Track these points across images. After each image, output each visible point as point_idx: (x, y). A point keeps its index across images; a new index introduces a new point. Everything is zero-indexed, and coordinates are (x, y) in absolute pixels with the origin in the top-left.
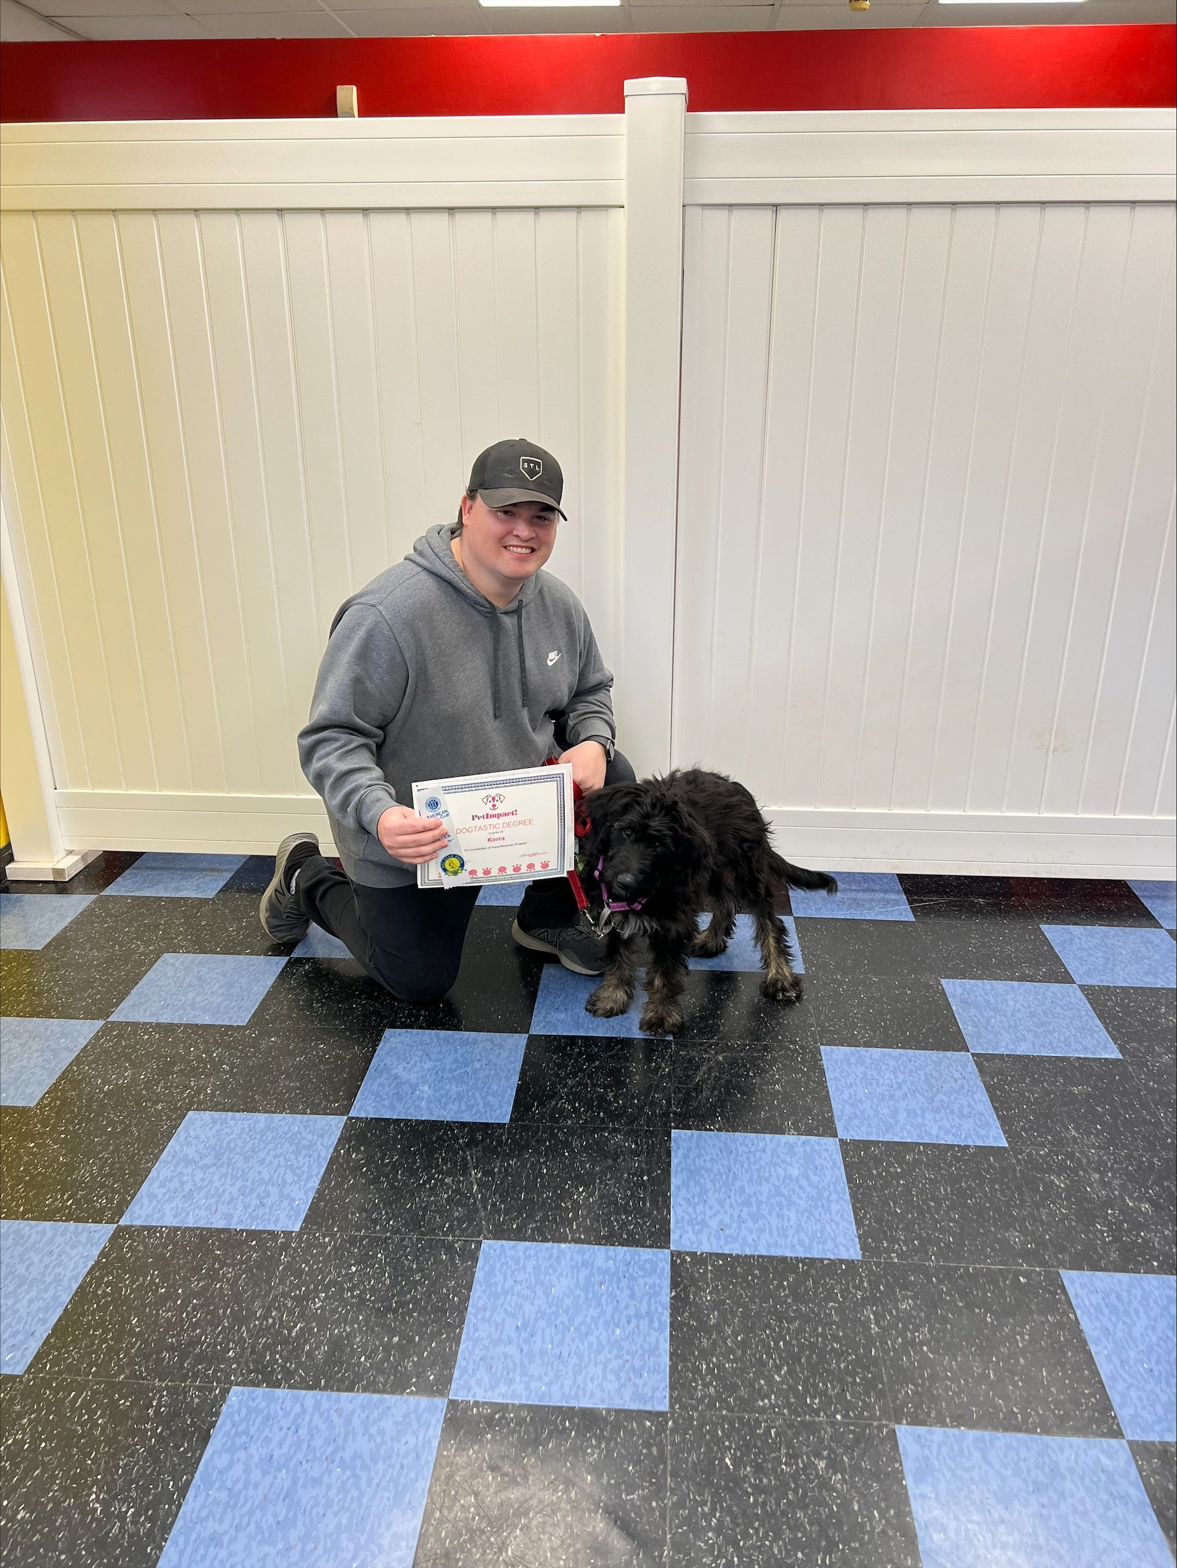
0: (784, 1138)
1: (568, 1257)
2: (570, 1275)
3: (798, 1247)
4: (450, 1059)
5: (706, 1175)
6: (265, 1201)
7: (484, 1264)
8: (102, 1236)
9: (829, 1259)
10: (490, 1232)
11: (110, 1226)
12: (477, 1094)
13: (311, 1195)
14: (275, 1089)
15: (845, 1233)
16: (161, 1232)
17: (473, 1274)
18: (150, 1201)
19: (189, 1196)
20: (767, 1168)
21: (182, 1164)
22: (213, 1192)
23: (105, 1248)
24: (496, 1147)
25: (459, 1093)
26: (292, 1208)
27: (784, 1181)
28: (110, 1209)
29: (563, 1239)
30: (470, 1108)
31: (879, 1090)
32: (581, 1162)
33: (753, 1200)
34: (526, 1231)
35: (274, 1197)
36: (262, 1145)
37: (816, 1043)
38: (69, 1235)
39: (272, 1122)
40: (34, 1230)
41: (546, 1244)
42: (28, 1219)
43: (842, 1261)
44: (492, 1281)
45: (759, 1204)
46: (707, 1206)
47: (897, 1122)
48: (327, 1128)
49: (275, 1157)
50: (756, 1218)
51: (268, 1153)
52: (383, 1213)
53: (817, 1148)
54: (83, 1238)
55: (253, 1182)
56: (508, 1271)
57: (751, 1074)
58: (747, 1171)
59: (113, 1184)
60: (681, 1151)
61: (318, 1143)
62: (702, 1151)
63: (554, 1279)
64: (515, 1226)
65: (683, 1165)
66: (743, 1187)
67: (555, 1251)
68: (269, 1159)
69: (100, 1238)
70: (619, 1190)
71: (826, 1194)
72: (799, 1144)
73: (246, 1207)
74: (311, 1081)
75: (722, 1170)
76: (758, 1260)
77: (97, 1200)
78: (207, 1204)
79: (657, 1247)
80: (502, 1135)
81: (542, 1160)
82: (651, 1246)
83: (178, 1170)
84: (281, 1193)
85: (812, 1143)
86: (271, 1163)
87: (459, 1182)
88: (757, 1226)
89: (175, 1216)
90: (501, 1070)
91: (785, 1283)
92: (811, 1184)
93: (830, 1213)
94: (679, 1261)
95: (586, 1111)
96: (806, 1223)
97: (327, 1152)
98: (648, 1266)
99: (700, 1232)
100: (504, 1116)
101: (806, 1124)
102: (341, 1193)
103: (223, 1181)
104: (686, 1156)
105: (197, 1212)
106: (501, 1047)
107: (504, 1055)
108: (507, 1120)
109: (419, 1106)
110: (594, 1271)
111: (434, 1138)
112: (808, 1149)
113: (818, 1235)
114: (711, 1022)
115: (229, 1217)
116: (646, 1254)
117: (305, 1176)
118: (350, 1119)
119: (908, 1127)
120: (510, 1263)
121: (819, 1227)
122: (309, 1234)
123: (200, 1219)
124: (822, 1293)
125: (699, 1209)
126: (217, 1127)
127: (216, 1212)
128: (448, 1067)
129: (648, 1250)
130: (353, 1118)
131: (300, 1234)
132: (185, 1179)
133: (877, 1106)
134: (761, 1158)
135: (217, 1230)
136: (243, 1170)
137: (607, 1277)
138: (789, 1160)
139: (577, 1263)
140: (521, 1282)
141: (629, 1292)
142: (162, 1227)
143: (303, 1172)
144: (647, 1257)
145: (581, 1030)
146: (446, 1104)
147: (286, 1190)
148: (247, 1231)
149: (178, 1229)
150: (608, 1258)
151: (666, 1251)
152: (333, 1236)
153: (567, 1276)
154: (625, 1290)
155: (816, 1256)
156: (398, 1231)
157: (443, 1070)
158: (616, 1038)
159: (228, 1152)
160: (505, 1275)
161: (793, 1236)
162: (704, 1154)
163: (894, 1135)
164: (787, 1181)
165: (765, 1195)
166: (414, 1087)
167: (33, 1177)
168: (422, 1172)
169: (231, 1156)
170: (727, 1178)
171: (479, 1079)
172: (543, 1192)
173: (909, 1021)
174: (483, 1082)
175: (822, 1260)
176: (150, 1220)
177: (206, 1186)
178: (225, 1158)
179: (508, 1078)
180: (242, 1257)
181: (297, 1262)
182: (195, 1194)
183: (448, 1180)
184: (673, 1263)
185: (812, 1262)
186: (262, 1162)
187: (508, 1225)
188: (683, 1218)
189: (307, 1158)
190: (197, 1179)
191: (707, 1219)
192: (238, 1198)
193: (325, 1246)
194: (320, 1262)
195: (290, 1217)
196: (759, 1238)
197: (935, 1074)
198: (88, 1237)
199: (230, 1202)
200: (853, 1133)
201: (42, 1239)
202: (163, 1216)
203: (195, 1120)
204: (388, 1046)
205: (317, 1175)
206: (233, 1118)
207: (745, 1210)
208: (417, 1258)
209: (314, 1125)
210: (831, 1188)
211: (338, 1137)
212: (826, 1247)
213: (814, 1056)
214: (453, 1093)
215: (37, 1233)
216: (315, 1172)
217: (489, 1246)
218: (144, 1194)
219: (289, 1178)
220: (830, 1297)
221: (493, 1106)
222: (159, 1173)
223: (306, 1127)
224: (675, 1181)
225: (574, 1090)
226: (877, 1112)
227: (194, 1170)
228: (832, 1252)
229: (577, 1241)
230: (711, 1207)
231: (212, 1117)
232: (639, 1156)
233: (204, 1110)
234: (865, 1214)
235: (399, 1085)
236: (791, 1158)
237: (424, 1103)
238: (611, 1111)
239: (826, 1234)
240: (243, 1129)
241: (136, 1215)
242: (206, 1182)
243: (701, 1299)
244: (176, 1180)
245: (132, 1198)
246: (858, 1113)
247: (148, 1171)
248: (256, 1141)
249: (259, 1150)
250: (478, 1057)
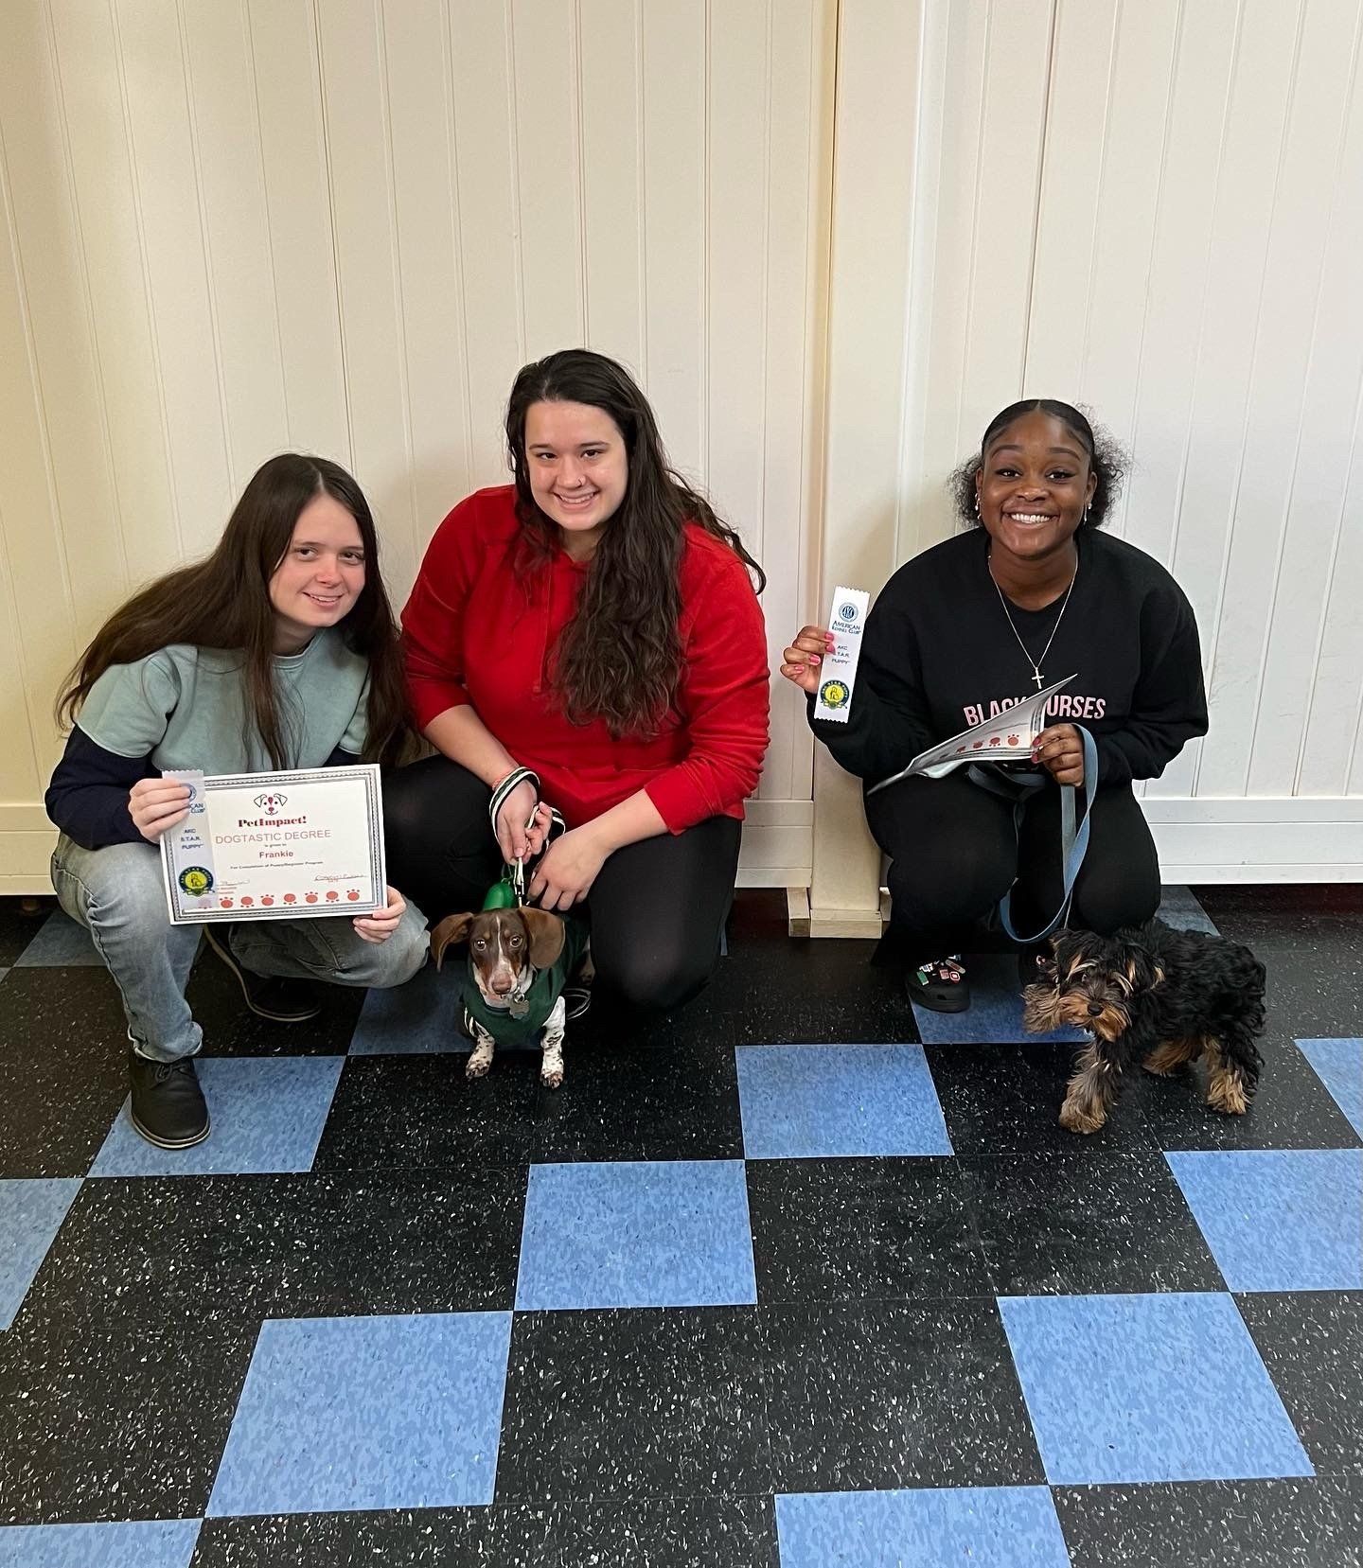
0: (1158, 1297)
1: (906, 1509)
2: (917, 1537)
3: (1224, 1465)
4: (640, 1209)
5: (1064, 1363)
6: (425, 1459)
7: (788, 1533)
8: (184, 1539)
9: (1273, 1480)
10: (780, 1481)
11: (192, 1521)
12: (698, 1261)
13: (495, 1443)
14: (388, 1274)
15: (1282, 1438)
16: (275, 1524)
17: (776, 1551)
18: (245, 1475)
19: (303, 1461)
20: (1147, 1346)
21: (277, 1410)
22: (340, 1451)
23: (194, 1559)
24: (750, 1344)
25: (669, 1261)
26: (471, 1464)
27: (1175, 1363)
28: (184, 1492)
29: (887, 1483)
30: (693, 1283)
31: (1263, 1214)
32: (882, 1358)
33: (1142, 1397)
34: (834, 1475)
35: (437, 1453)
36: (396, 1369)
37: (1156, 1147)
38: (129, 1542)
39: (399, 1328)
40: (70, 1540)
41: (869, 1493)
42: (54, 1521)
43: (1291, 1481)
44: (807, 1559)
45: (1151, 1402)
46: (1080, 1413)
47: (1302, 1262)
48: (488, 1332)
49: (421, 1385)
50: (1154, 1425)
51: (407, 1381)
52: (613, 1463)
53: (1205, 1309)
54: (156, 1543)
55: (398, 1428)
56: (826, 1541)
57: (1081, 1202)
58: (1120, 1354)
59: (176, 1451)
60: (1018, 1330)
61: (482, 1355)
62: (1049, 1328)
63: (895, 1546)
64: (815, 1468)
65: (1028, 1351)
66: (1122, 1378)
67: (885, 1501)
68: (413, 1387)
69: (182, 1542)
70: (950, 1398)
71: (1239, 1380)
72: (1180, 1306)
73: (400, 1472)
74: (438, 1256)
75: (1086, 1356)
76: (1175, 1490)
77: (158, 1481)
78: (336, 1473)
79: (1029, 1483)
80: (752, 1323)
81: (824, 1360)
82: (1020, 1483)
83: (275, 1420)
84: (447, 1444)
85: (1197, 1303)
86: (417, 1397)
87: (712, 1404)
88: (1159, 1436)
89: (293, 1495)
90: (721, 1219)
91: (1223, 1522)
92: (1214, 1367)
93: (1254, 1410)
94: (1066, 1502)
95: (865, 1277)
96: (1225, 1426)
97: (499, 1371)
98: (1024, 1513)
99: (1080, 1456)
100: (748, 1294)
101: (1181, 1274)
102: (539, 1438)
103: (350, 1432)
104: (1028, 1337)
105: (325, 1488)
106: (710, 1182)
107: (717, 1195)
108: (754, 1300)
109: (616, 1286)
110: (951, 1529)
111: (654, 1337)
112: (1194, 1311)
113: (1247, 1442)
114: (1000, 1124)
115: (377, 1490)
116: (1015, 1495)
117: (476, 1413)
118: (518, 1314)
119: (1319, 1268)
120: (827, 1527)
121: (1243, 1430)
122: (510, 1508)
123: (332, 1498)
124: (1278, 1533)
125: (1070, 1416)
126: (316, 1342)
127: (354, 1484)
128: (641, 1221)
129: (1018, 1488)
130: (521, 1313)
131: (496, 1508)
132: (289, 1433)
133: (1268, 1239)
134: (1133, 1332)
135: (365, 1513)
136: (377, 1411)
137: (972, 1538)
138: (1172, 1332)
139: (923, 1520)
140: (850, 1555)
141: (1009, 1557)
142: (277, 1516)
143: (472, 1408)
144: (1020, 1499)
145: (821, 1149)
146: (656, 1280)
147: (455, 1437)
148: (413, 1511)
149: (303, 1517)
150: (965, 1508)
151: (1044, 1487)
152: (547, 1508)
153: (914, 1543)
154: (1003, 1553)
155: (1253, 1477)
156: (644, 1492)
157: (635, 1223)
158: (874, 1158)
159: (344, 1383)
160: (823, 1547)
161: (1213, 1448)
162: (1054, 1332)
163: (1303, 1281)
164: (1180, 1365)
165: (1156, 1388)
166: (600, 1257)
167: (43, 1450)
168: (651, 1393)
169: (351, 1389)
170: (1094, 1365)
171: (693, 1236)
172: (841, 1412)
173: (1271, 1107)
174: (699, 1241)
175: (1263, 1481)
176: (253, 1506)
177: (327, 1441)
178: (342, 1395)
179: (736, 1233)
180: (417, 1555)
181: (505, 1556)
182: (313, 1456)
183: (695, 1403)
184: (1058, 1505)
185: (1251, 1486)
186: (403, 1395)
187: (805, 1468)
188: (1052, 1434)
189: (472, 1386)
190: (309, 1431)
191: (1086, 1432)
192: (382, 1458)
193: (539, 1525)
194: (540, 1553)
195: (473, 1483)
196: (1165, 1453)
197: (1331, 1185)
198: (162, 1544)
199: (373, 1465)
200: (1248, 1283)
201: (87, 1553)
202: (273, 1497)
203: (279, 1333)
204: (540, 1191)
205: (494, 1410)
206: (336, 1326)
207: (1135, 1413)
208: (684, 1532)
209: (466, 1330)
210: (1243, 1370)
211: (508, 1345)
212: (1264, 1462)
213: (1159, 1169)
214: (660, 1260)
215: (77, 1543)
216: (490, 1406)
217: (787, 1503)
218: (231, 1463)
219: (453, 1419)
220: (1291, 1539)
221: (726, 1278)
222: (245, 1427)
223: (454, 1333)
224: (1025, 1377)
225: (837, 1244)
226: (1270, 1248)
227: (299, 1418)
228: (1274, 1469)
229: (912, 1484)
230: (1086, 1414)
231: (303, 1329)
232: (961, 1341)
233: (285, 1316)
234: (1300, 1405)
235: (577, 1253)
236: (1175, 1328)
237: (622, 1282)
238: (900, 1274)
239: (1257, 1441)
240: (357, 1344)
241: (228, 1500)
242: (325, 1436)
243: (1114, 1558)
244: (276, 1437)
245: (215, 1471)
246: (1245, 1251)
247: (227, 1424)
248: (384, 1362)
249: (393, 1378)
250: (681, 1202)
